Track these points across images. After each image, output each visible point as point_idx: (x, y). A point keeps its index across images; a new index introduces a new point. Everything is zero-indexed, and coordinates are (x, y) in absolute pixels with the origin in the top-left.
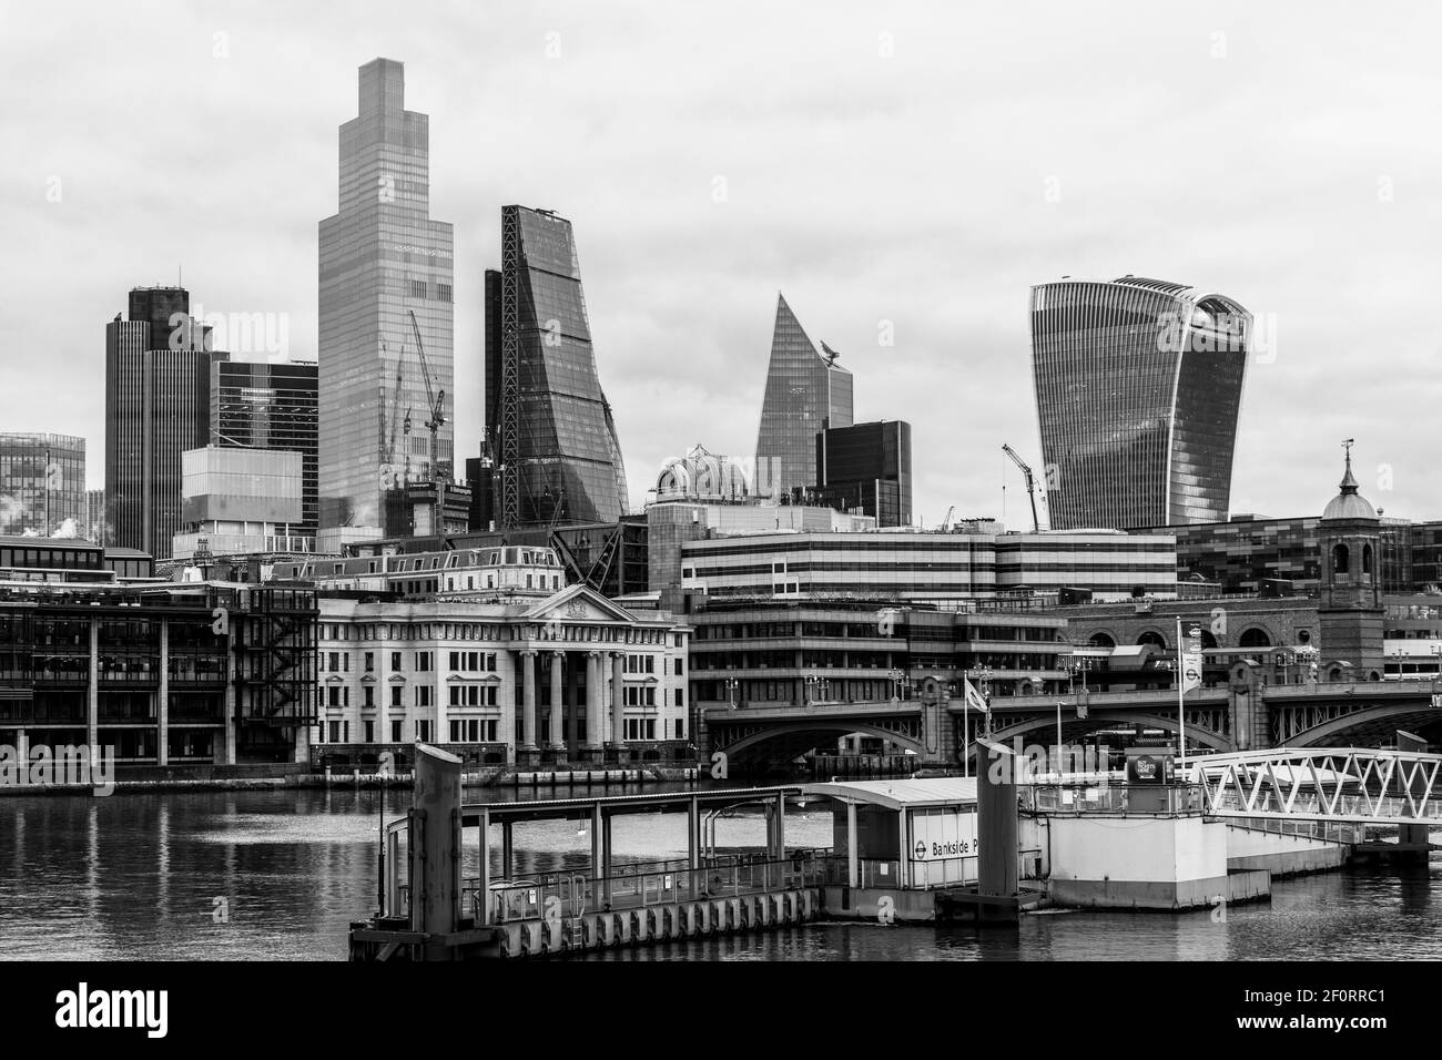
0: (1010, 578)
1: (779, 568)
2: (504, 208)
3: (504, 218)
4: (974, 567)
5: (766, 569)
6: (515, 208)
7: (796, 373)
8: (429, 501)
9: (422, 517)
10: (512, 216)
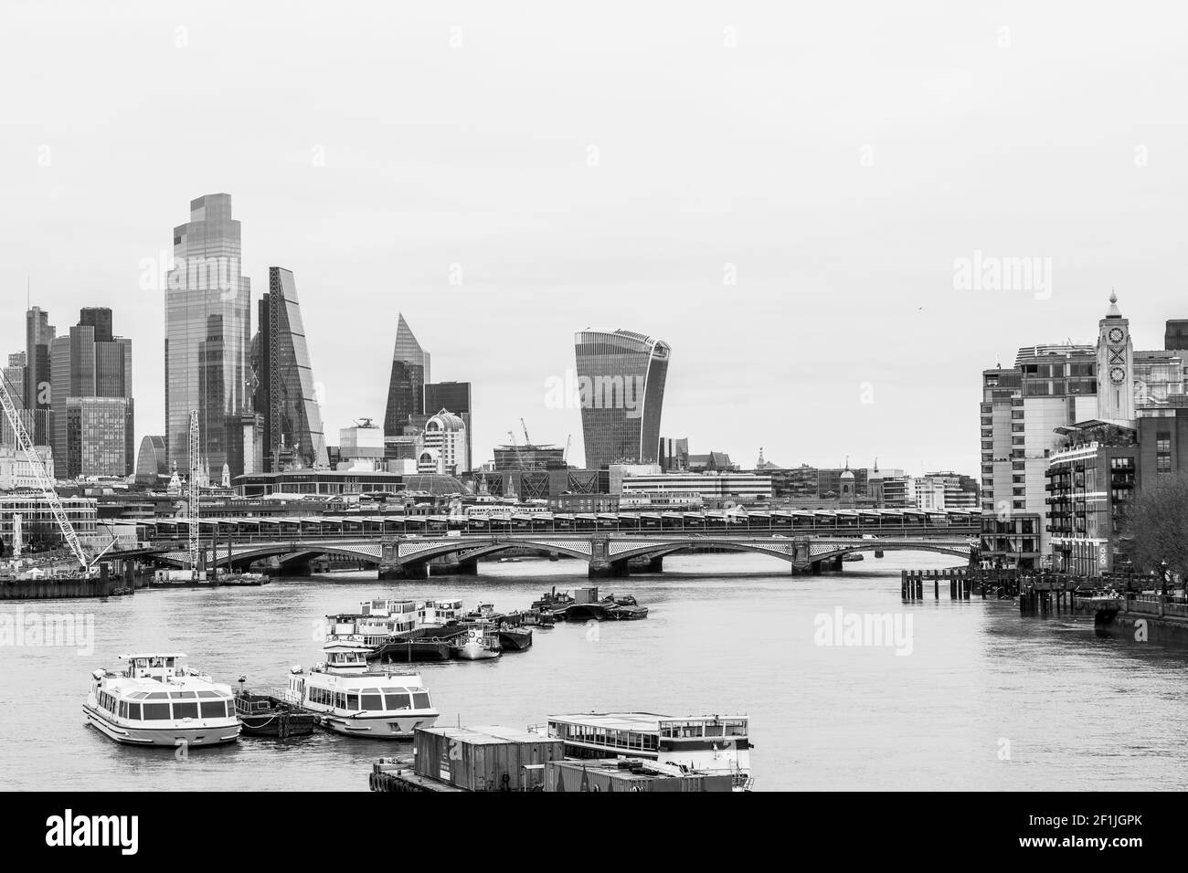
0: (726, 489)
1: (661, 487)
2: (271, 268)
3: (271, 273)
4: (717, 486)
5: (656, 487)
6: (277, 268)
7: (407, 354)
8: (252, 424)
9: (248, 432)
10: (274, 272)
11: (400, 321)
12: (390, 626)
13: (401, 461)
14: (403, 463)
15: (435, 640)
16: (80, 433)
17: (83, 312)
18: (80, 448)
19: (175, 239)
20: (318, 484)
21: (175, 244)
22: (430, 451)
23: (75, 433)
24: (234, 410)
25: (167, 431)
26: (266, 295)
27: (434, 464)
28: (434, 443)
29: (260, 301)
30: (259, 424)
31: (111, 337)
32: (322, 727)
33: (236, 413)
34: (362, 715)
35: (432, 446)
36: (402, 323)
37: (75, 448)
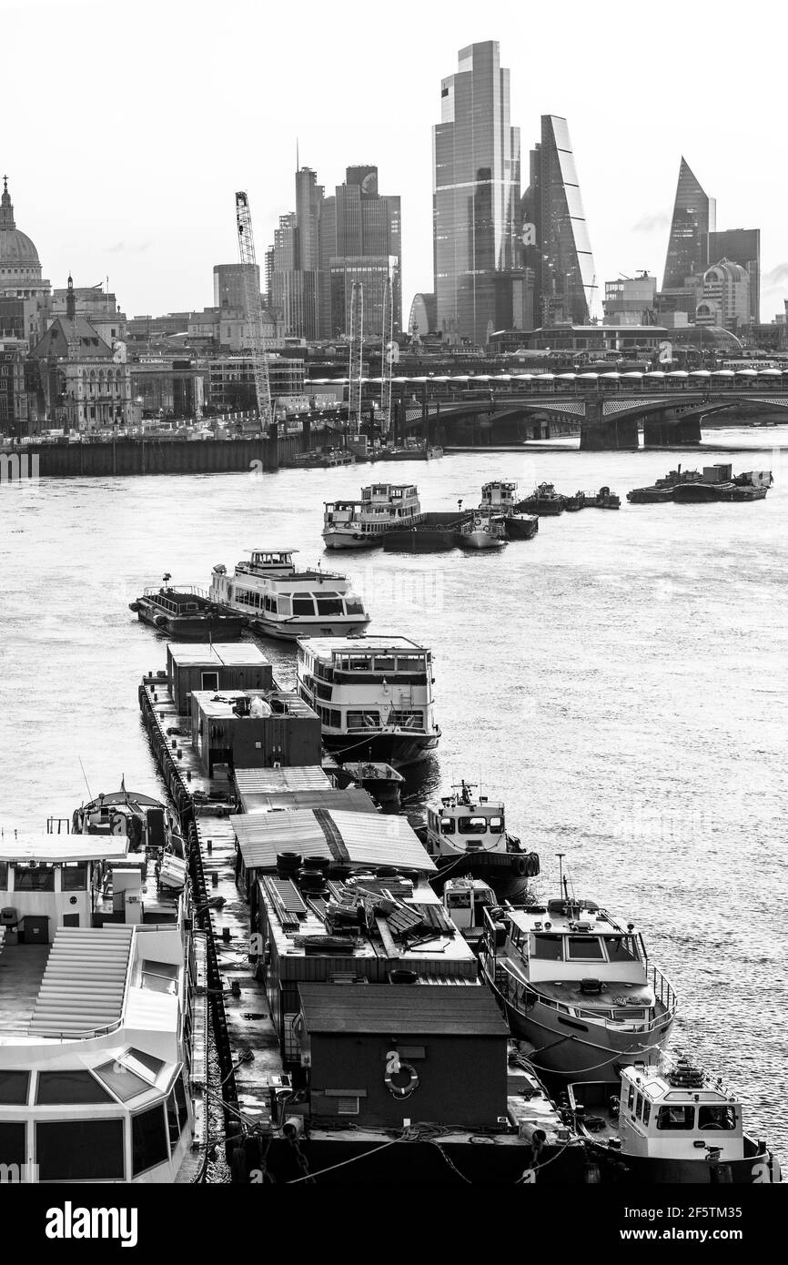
2: (542, 117)
3: (542, 122)
6: (549, 116)
7: (691, 201)
8: (522, 279)
9: (517, 287)
10: (547, 121)
11: (682, 166)
12: (392, 512)
13: (671, 314)
14: (673, 316)
15: (439, 527)
16: (343, 292)
17: (350, 171)
18: (344, 307)
19: (443, 92)
20: (575, 339)
21: (443, 96)
22: (709, 303)
23: (338, 293)
24: (503, 266)
25: (435, 289)
26: (537, 145)
27: (713, 316)
28: (713, 295)
29: (531, 151)
30: (529, 279)
31: (378, 195)
32: (250, 629)
33: (505, 269)
34: (295, 620)
35: (710, 298)
36: (685, 167)
37: (339, 307)
